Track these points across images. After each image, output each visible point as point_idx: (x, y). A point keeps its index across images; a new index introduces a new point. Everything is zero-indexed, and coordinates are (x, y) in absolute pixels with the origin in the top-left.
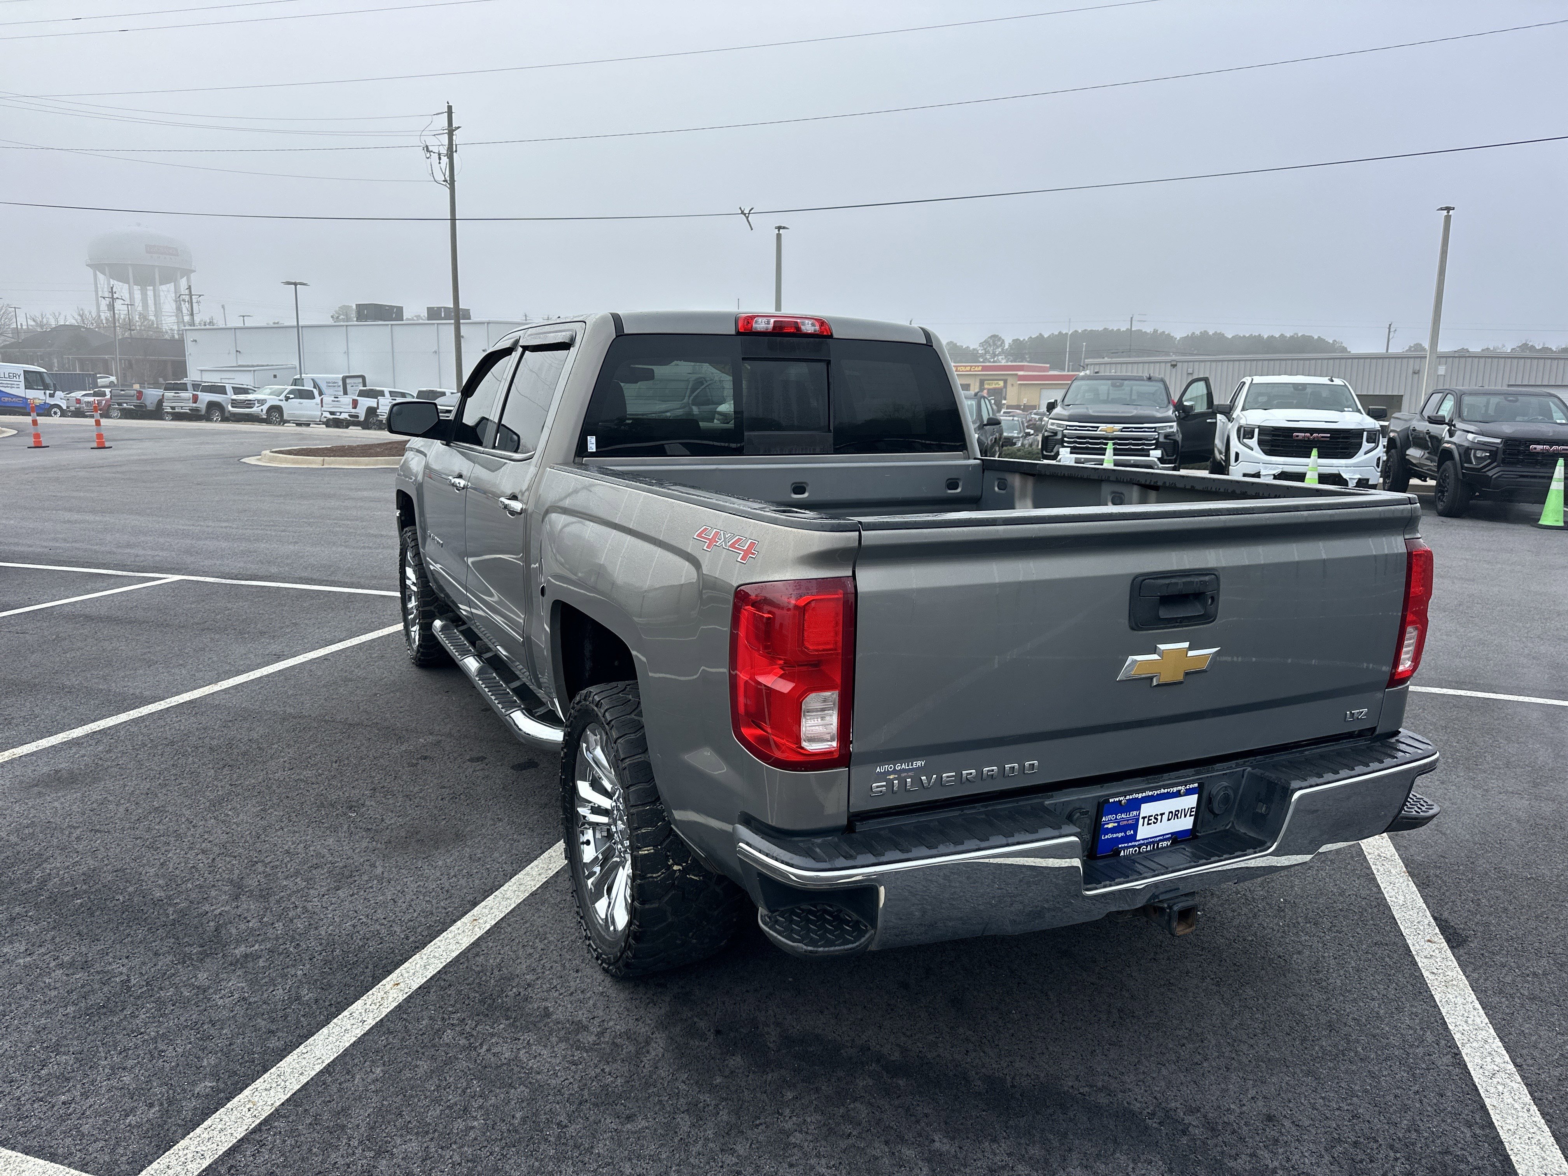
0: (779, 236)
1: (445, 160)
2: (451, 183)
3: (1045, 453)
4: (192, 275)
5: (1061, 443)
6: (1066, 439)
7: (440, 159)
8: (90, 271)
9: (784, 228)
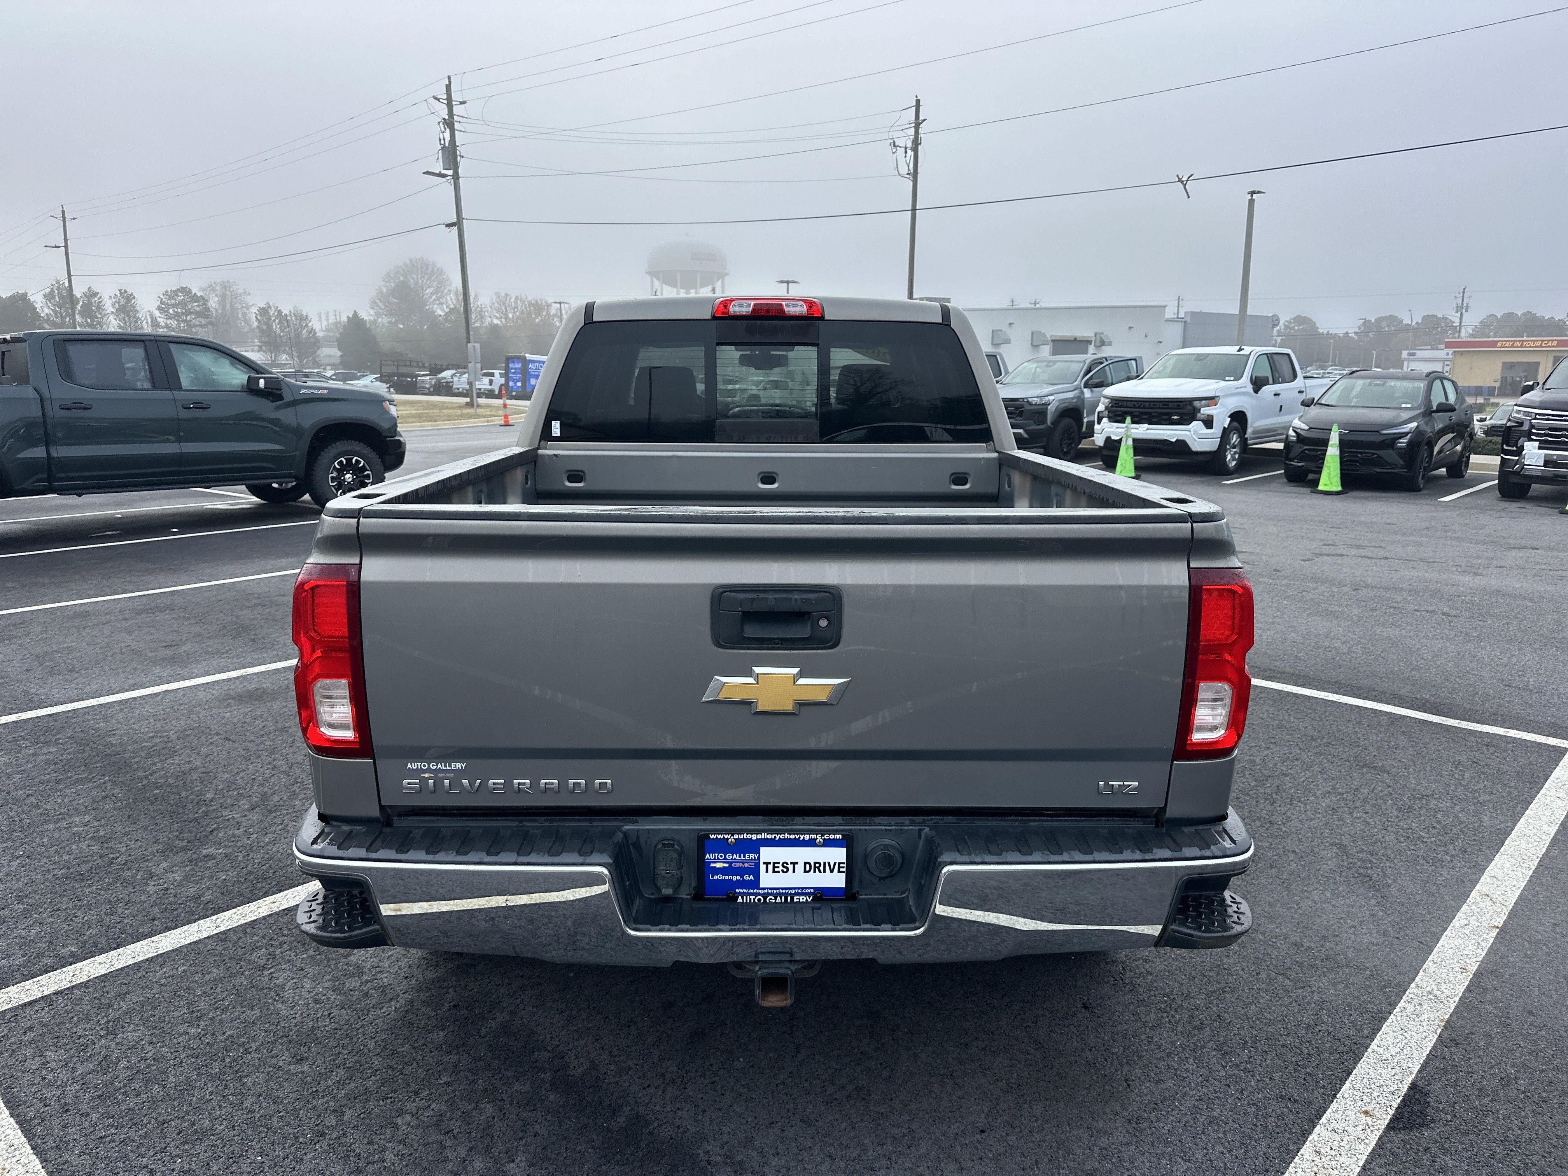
0: (1251, 202)
1: (910, 153)
2: (914, 175)
3: (1505, 447)
4: (726, 278)
5: (1529, 436)
6: (1534, 431)
7: (906, 152)
8: (648, 277)
9: (1259, 192)
